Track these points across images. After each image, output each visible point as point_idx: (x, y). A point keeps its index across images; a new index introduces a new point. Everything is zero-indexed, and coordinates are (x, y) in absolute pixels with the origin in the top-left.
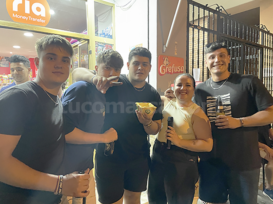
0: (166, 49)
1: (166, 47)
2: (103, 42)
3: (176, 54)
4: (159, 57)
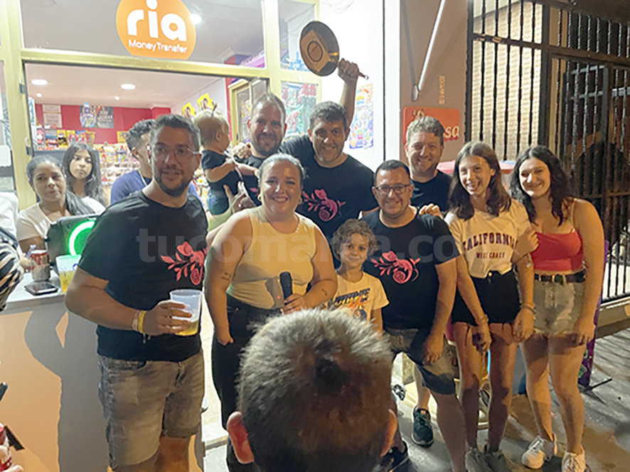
0: (418, 95)
1: (420, 89)
2: (296, 81)
3: (441, 102)
4: (404, 110)
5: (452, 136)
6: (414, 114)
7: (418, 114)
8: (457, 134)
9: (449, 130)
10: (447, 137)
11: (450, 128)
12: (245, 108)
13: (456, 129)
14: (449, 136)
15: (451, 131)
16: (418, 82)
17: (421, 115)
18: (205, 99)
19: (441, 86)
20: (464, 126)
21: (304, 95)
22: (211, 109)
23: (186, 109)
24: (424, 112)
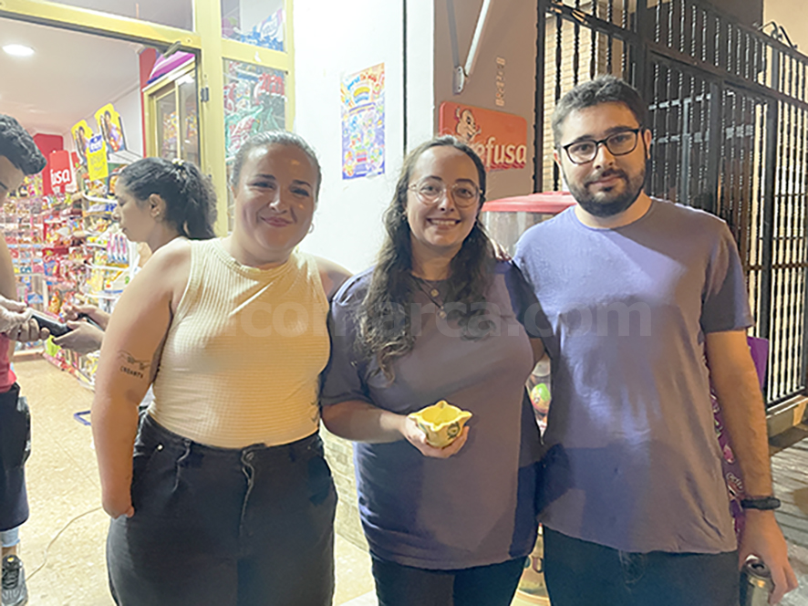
0: (465, 82)
1: (467, 73)
3: (500, 102)
4: (442, 108)
5: (516, 161)
6: (458, 116)
7: (465, 118)
8: (524, 159)
9: (511, 150)
10: (508, 161)
11: (514, 147)
12: (170, 123)
13: (522, 150)
14: (512, 161)
15: (515, 151)
16: (466, 61)
17: (469, 118)
18: (107, 113)
20: (533, 147)
21: (264, 91)
22: (117, 129)
23: (77, 129)
24: (474, 116)
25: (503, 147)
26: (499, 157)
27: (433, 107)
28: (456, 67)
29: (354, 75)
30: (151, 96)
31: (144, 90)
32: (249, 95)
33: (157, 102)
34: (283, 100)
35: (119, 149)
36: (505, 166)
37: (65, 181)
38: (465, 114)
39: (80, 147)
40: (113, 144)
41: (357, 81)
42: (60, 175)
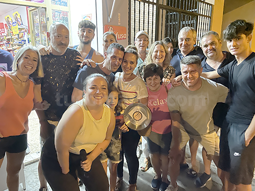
0: (110, 20)
1: (111, 18)
2: (59, 10)
3: (119, 24)
4: (105, 26)
5: (123, 38)
6: (109, 28)
7: (110, 28)
8: (126, 37)
9: (122, 35)
10: (121, 38)
11: (123, 34)
12: (36, 19)
13: (125, 35)
14: (122, 38)
15: (123, 35)
16: (110, 15)
17: (111, 28)
18: (16, 14)
19: (119, 17)
20: (128, 34)
21: (63, 16)
22: (20, 19)
23: (7, 18)
24: (112, 28)
25: (120, 35)
26: (119, 37)
27: (103, 26)
28: (108, 16)
29: (85, 15)
30: (30, 11)
31: (28, 9)
32: (59, 16)
33: (32, 13)
34: (68, 18)
35: (21, 25)
36: (121, 39)
37: (3, 32)
38: (111, 27)
39: (8, 23)
40: (19, 23)
41: (86, 17)
42: (1, 30)
